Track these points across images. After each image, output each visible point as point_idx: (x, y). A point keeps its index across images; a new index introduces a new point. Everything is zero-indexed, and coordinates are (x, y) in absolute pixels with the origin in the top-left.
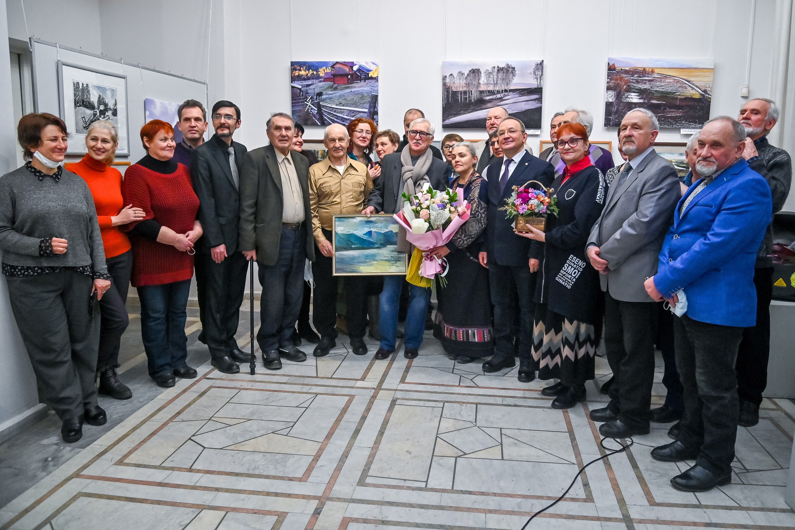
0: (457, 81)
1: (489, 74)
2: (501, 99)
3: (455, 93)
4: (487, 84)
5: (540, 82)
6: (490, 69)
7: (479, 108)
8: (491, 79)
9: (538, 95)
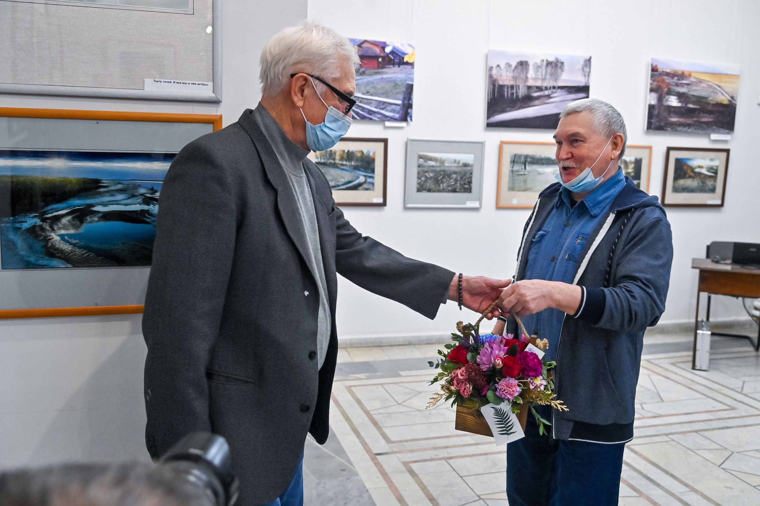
0: (504, 74)
1: (538, 67)
2: (549, 97)
3: (501, 87)
4: (535, 79)
5: (588, 80)
6: (539, 62)
7: (526, 106)
8: (539, 73)
9: (585, 93)
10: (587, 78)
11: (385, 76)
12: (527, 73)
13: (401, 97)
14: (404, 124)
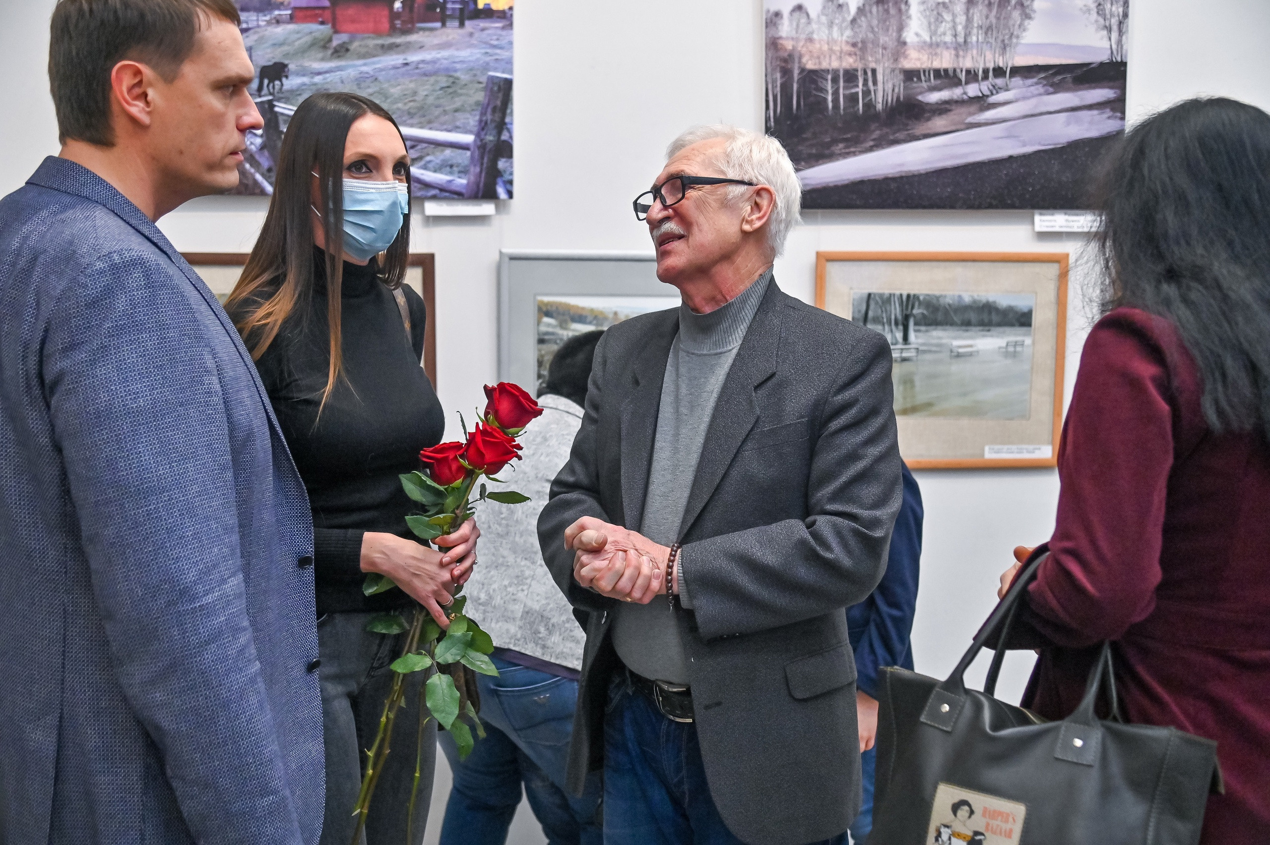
0: (821, 34)
2: (981, 102)
3: (812, 78)
4: (932, 47)
5: (1119, 42)
7: (900, 135)
8: (943, 27)
9: (1111, 88)
10: (1115, 35)
11: (414, 58)
12: (901, 28)
13: (473, 121)
14: (487, 208)
